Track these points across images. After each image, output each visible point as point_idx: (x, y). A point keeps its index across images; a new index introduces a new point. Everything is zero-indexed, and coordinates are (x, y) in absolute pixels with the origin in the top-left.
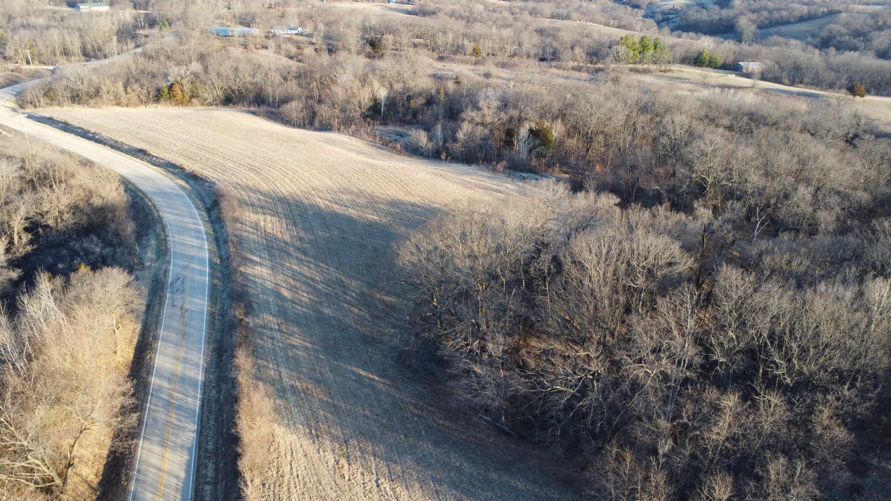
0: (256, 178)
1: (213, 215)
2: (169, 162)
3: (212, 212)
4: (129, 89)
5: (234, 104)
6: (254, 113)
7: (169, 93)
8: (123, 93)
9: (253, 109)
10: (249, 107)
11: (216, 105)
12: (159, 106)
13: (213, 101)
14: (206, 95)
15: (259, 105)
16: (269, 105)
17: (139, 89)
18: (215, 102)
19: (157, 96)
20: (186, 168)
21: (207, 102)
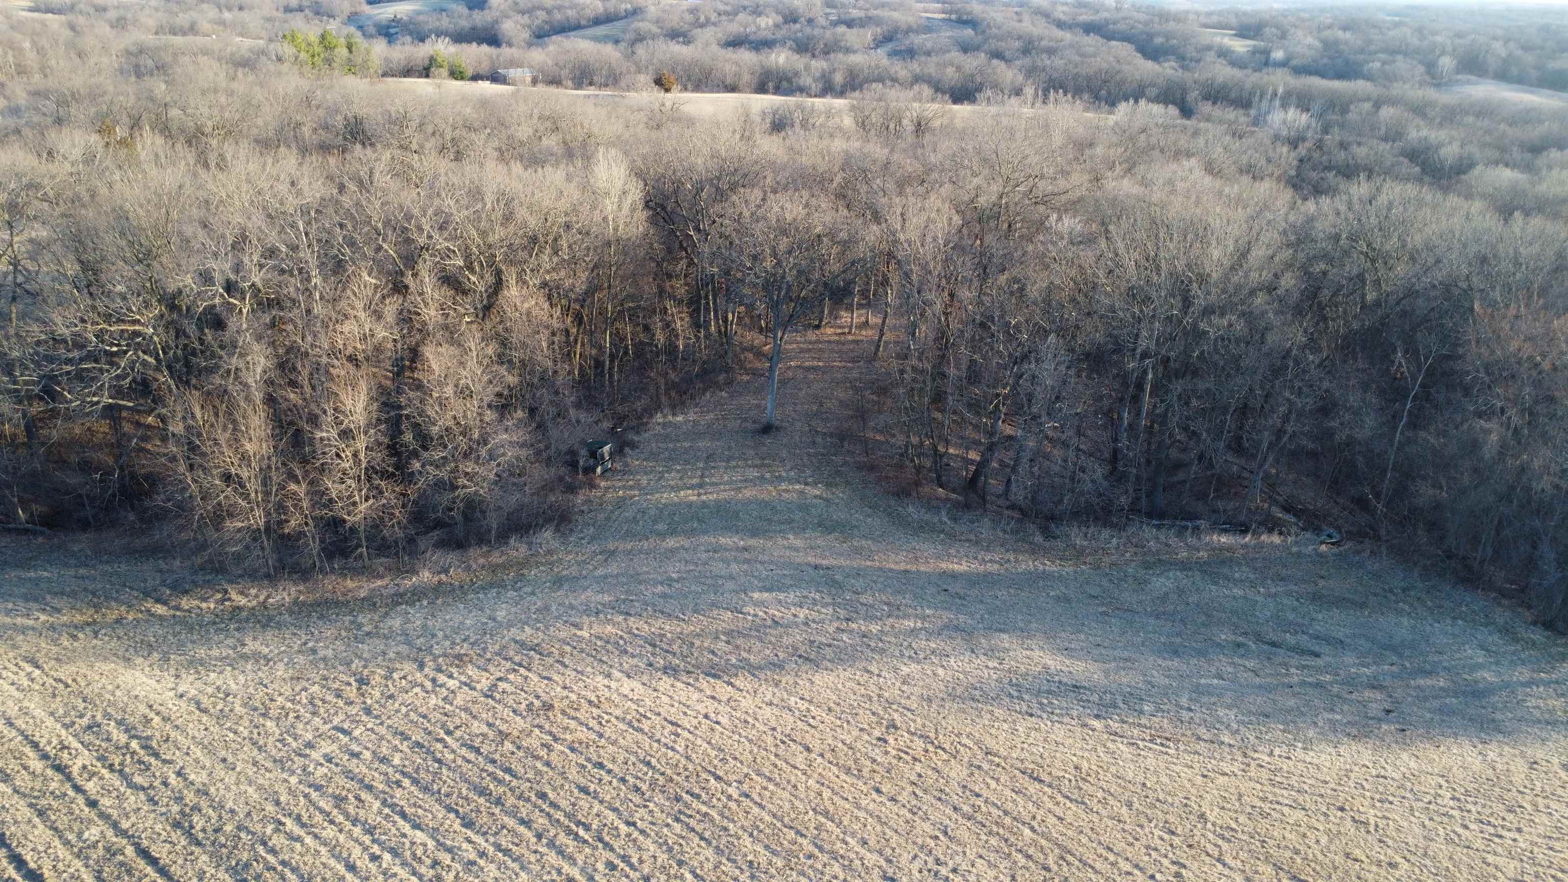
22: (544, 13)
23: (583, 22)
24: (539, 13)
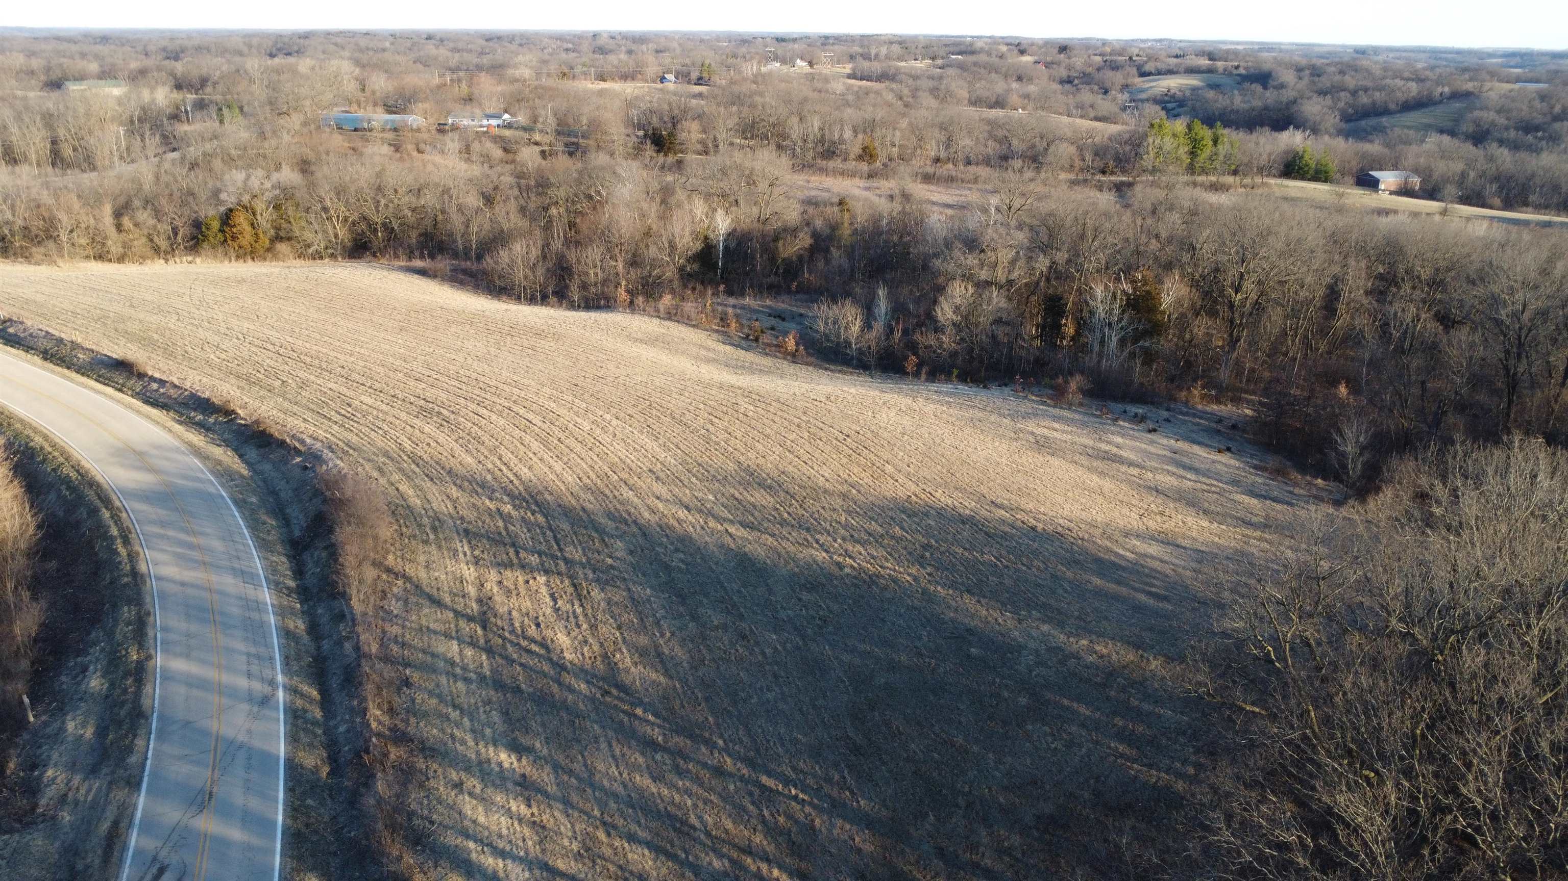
0: (442, 438)
1: (312, 569)
2: (193, 396)
3: (306, 556)
4: (126, 222)
5: (374, 255)
6: (422, 272)
7: (222, 231)
8: (112, 231)
9: (418, 263)
10: (410, 259)
11: (333, 256)
12: (198, 260)
13: (326, 248)
14: (308, 235)
15: (432, 257)
16: (455, 255)
17: (152, 222)
18: (330, 251)
19: (193, 238)
20: (241, 412)
21: (310, 251)
22: (1348, 95)
23: (1392, 107)
24: (1342, 94)
